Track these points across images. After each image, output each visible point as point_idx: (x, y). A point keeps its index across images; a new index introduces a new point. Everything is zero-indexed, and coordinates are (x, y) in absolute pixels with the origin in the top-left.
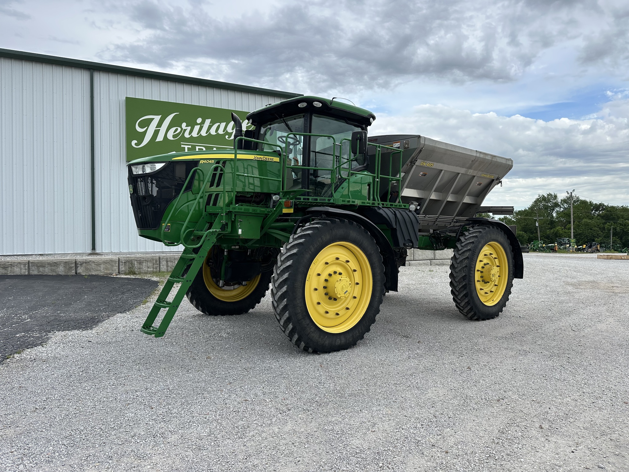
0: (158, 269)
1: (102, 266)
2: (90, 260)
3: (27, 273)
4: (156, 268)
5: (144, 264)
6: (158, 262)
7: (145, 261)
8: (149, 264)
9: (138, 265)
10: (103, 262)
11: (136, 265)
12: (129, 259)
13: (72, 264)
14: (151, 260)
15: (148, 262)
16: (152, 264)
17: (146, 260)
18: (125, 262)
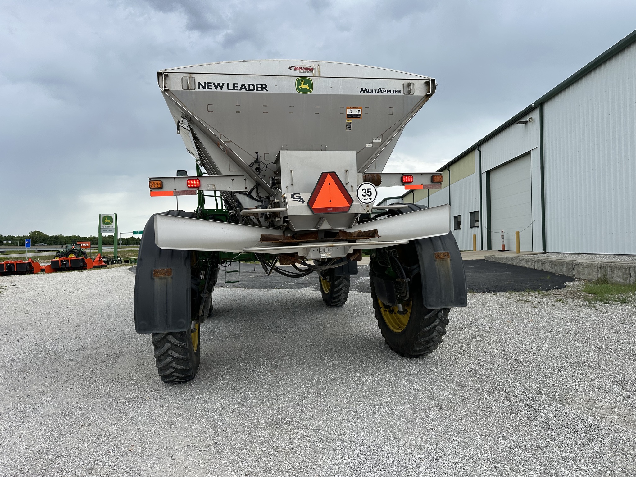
0: (628, 281)
1: (586, 270)
2: (580, 262)
3: (551, 271)
4: (626, 280)
5: (615, 272)
6: (627, 272)
7: (616, 269)
8: (619, 272)
9: (610, 273)
10: (587, 265)
11: (608, 273)
12: (603, 264)
13: (570, 265)
14: (620, 268)
15: (618, 270)
16: (622, 274)
17: (616, 267)
18: (600, 268)
